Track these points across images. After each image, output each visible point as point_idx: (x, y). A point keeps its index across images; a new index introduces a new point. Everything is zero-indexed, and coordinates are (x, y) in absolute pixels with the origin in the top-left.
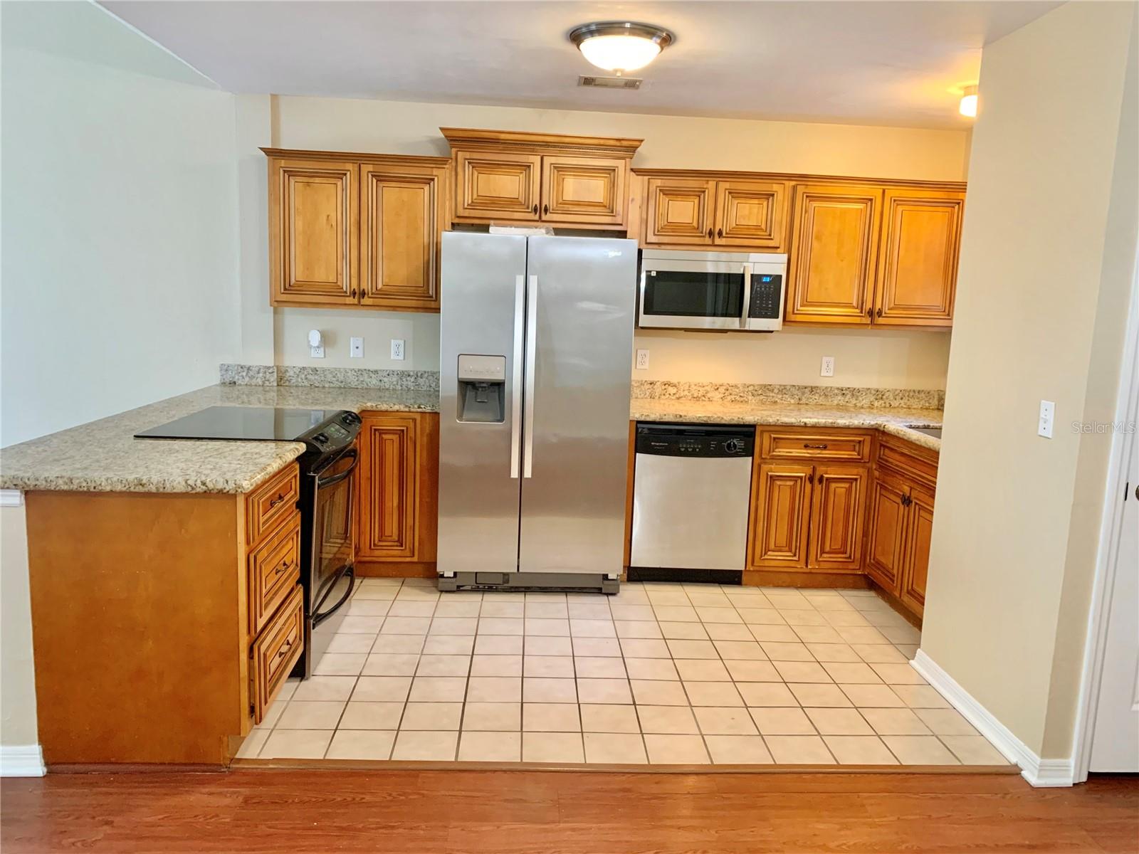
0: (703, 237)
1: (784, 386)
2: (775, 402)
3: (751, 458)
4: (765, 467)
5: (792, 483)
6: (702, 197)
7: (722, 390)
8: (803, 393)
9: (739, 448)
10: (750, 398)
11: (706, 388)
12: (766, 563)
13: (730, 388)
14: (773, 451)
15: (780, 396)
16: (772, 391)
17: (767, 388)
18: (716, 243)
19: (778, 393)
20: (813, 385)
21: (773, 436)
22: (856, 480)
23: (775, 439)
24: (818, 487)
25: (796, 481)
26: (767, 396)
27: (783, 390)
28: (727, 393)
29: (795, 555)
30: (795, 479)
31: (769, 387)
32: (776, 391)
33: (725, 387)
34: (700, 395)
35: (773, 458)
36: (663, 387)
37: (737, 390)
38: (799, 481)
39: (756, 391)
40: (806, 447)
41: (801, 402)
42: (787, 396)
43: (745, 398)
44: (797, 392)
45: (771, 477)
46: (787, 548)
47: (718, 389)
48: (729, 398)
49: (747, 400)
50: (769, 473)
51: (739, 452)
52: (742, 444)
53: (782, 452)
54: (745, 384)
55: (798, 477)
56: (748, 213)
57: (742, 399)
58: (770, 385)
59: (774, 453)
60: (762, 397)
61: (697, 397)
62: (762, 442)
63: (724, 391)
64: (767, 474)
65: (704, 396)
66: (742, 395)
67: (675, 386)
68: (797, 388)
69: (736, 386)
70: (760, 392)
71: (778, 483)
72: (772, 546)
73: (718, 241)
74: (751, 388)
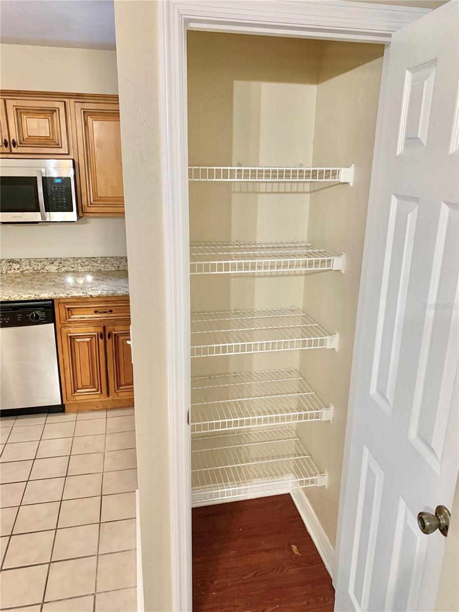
1: (105, 257)
2: (100, 270)
3: (53, 324)
4: (65, 330)
5: (89, 339)
7: (56, 263)
8: (121, 262)
9: (41, 318)
10: (80, 268)
11: (43, 263)
13: (62, 262)
14: (69, 318)
15: (103, 266)
16: (97, 262)
18: (12, 152)
19: (101, 264)
21: (67, 306)
23: (68, 309)
24: (109, 341)
25: (92, 338)
26: (93, 266)
27: (104, 260)
29: (98, 390)
31: (93, 259)
32: (99, 262)
33: (58, 262)
34: (39, 268)
35: (69, 322)
36: (8, 264)
37: (69, 263)
38: (94, 338)
39: (83, 262)
40: (96, 312)
41: (120, 269)
42: (108, 265)
44: (115, 262)
45: (70, 337)
46: (92, 386)
47: (53, 263)
48: (63, 269)
49: (77, 270)
51: (43, 320)
52: (44, 314)
53: (76, 318)
54: (74, 258)
55: (93, 335)
56: (37, 127)
57: (74, 269)
60: (89, 267)
62: (60, 312)
63: (58, 264)
64: (67, 335)
65: (43, 269)
67: (18, 262)
68: (115, 259)
69: (67, 260)
70: (87, 263)
71: (78, 340)
72: (80, 386)
73: (14, 150)
74: (79, 261)
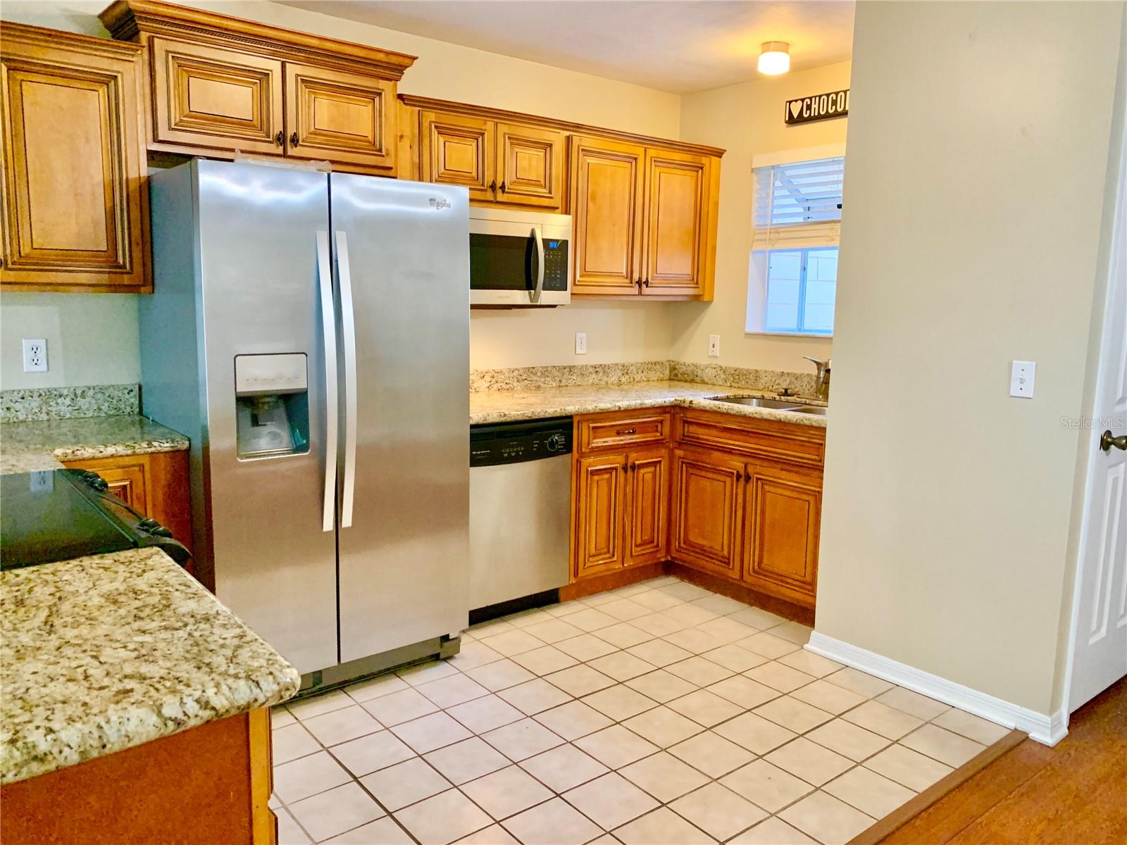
0: (485, 190)
1: (546, 367)
2: (539, 387)
3: (569, 455)
4: (585, 462)
5: (608, 476)
6: (480, 139)
7: (488, 378)
8: (563, 374)
9: (560, 445)
10: (516, 384)
12: (590, 571)
13: (495, 375)
14: (592, 443)
15: (543, 380)
16: (535, 374)
17: (531, 371)
18: (498, 200)
19: (541, 377)
20: (571, 365)
21: (591, 425)
22: (660, 462)
23: (593, 428)
24: (631, 477)
25: (612, 473)
26: (531, 381)
27: (546, 372)
28: (494, 380)
29: (614, 555)
30: (611, 471)
32: (539, 374)
33: (490, 374)
35: (593, 450)
37: (503, 377)
39: (521, 375)
40: (618, 434)
41: (562, 384)
42: (549, 379)
43: (510, 385)
44: (557, 374)
45: (591, 472)
46: (606, 551)
47: (483, 376)
48: (496, 386)
49: (512, 387)
50: (590, 469)
51: (560, 449)
52: (563, 440)
53: (598, 442)
54: (510, 369)
55: (614, 468)
56: (528, 166)
57: (508, 386)
58: (533, 368)
59: (593, 445)
60: (526, 382)
62: (582, 434)
63: (490, 379)
64: (587, 469)
66: (508, 381)
68: (558, 368)
69: (501, 372)
70: (524, 377)
71: (597, 478)
72: (595, 551)
73: (501, 197)
74: (516, 373)
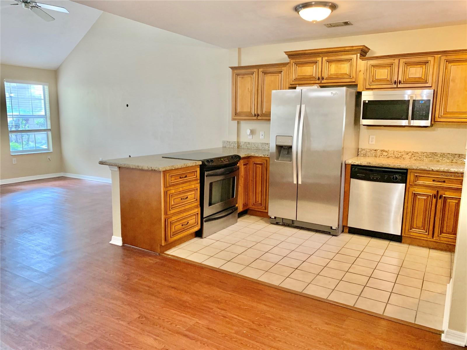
0: (392, 84)
1: (443, 153)
2: (438, 161)
3: (405, 184)
4: (412, 189)
5: (425, 198)
6: (392, 67)
7: (410, 154)
8: (454, 157)
10: (425, 158)
11: (402, 153)
12: (412, 234)
13: (414, 154)
14: (416, 182)
16: (437, 156)
17: (434, 154)
19: (440, 157)
20: (460, 154)
23: (416, 176)
24: (440, 201)
25: (428, 197)
26: (434, 158)
27: (443, 155)
28: (413, 156)
29: (426, 232)
30: (428, 196)
31: (435, 154)
32: (439, 156)
33: (411, 153)
34: (399, 156)
35: (416, 185)
36: (381, 152)
37: (418, 155)
38: (429, 197)
39: (428, 155)
40: (434, 181)
42: (445, 158)
43: (422, 159)
44: (450, 157)
45: (414, 194)
46: (422, 228)
47: (408, 154)
48: (414, 158)
49: (423, 159)
50: (413, 192)
51: (399, 181)
52: (401, 178)
54: (422, 152)
55: (429, 195)
56: (415, 72)
57: (420, 159)
60: (431, 158)
61: (398, 157)
62: (410, 177)
63: (411, 155)
65: (401, 157)
66: (420, 157)
67: (387, 152)
68: (451, 155)
69: (417, 153)
70: (430, 156)
71: (419, 197)
72: (415, 226)
73: (399, 86)
74: (425, 154)
